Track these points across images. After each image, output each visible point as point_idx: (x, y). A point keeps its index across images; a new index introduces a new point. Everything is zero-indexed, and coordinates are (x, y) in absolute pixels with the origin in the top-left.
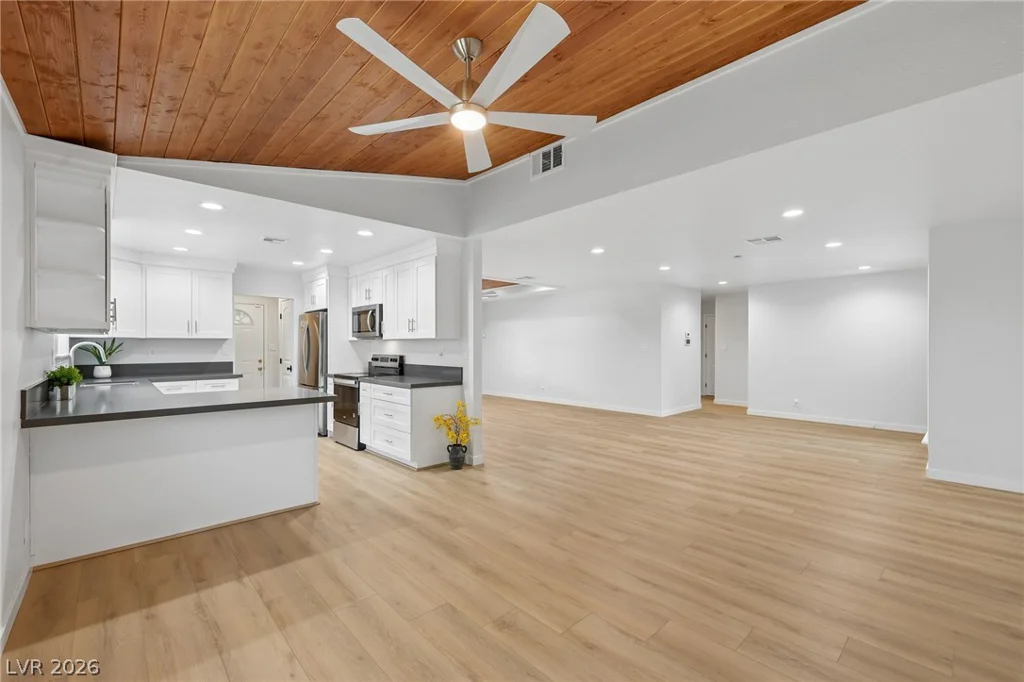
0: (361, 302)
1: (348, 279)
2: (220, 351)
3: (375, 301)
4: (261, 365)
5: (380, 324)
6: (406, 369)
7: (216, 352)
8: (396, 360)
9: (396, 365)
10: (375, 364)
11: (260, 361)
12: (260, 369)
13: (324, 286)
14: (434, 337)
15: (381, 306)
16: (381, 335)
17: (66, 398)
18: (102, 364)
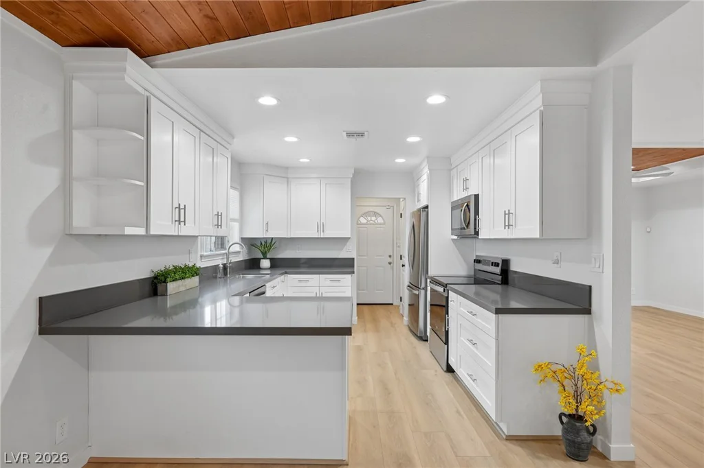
0: (459, 195)
1: (451, 170)
2: (344, 249)
3: (472, 191)
4: (390, 260)
5: (475, 219)
6: (510, 277)
7: (342, 249)
8: (497, 265)
9: (498, 270)
10: (479, 266)
11: (390, 256)
12: (390, 263)
13: (426, 181)
14: (537, 236)
15: (477, 197)
16: (477, 233)
17: (165, 294)
18: (265, 258)
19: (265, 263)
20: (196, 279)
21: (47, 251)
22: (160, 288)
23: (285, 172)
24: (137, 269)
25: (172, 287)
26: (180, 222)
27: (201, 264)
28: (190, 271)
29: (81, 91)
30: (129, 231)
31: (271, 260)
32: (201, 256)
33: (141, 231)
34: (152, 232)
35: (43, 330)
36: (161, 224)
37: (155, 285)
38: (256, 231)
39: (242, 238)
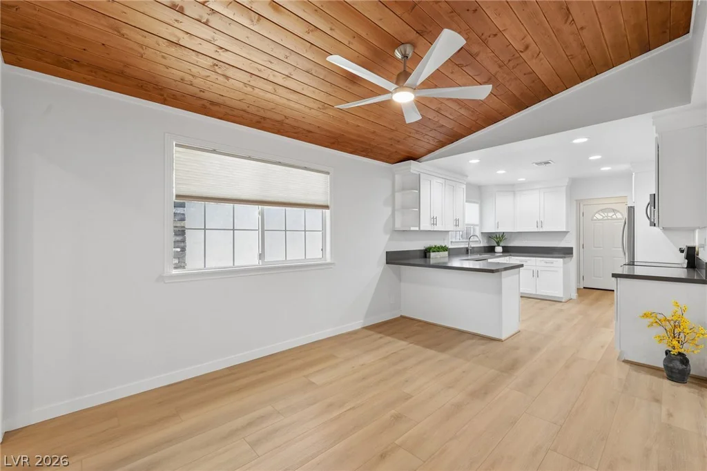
2: (564, 240)
15: (654, 196)
17: (429, 257)
18: (499, 246)
19: (499, 249)
20: (447, 253)
21: (388, 236)
22: (428, 254)
23: (511, 188)
24: (418, 245)
25: (432, 254)
26: (433, 224)
27: (450, 246)
28: (444, 249)
29: (397, 177)
30: (412, 229)
31: (503, 247)
32: (451, 242)
33: (417, 229)
34: (421, 229)
35: (387, 263)
36: (425, 225)
37: (426, 253)
38: (490, 228)
39: (482, 233)
